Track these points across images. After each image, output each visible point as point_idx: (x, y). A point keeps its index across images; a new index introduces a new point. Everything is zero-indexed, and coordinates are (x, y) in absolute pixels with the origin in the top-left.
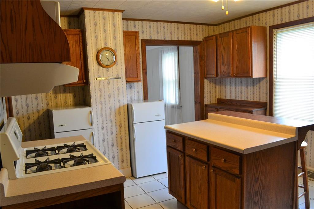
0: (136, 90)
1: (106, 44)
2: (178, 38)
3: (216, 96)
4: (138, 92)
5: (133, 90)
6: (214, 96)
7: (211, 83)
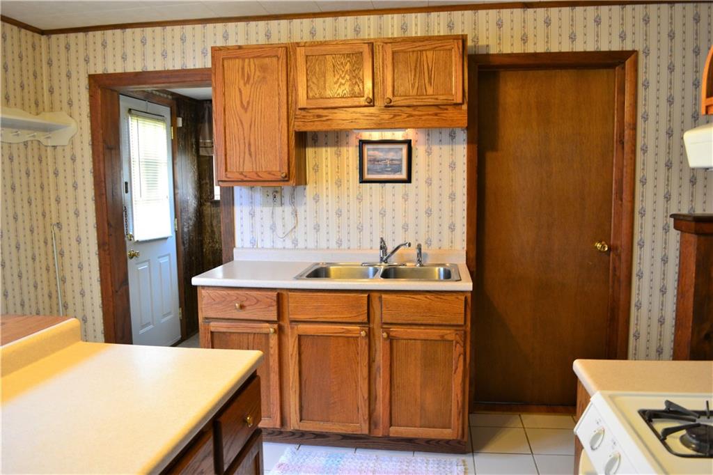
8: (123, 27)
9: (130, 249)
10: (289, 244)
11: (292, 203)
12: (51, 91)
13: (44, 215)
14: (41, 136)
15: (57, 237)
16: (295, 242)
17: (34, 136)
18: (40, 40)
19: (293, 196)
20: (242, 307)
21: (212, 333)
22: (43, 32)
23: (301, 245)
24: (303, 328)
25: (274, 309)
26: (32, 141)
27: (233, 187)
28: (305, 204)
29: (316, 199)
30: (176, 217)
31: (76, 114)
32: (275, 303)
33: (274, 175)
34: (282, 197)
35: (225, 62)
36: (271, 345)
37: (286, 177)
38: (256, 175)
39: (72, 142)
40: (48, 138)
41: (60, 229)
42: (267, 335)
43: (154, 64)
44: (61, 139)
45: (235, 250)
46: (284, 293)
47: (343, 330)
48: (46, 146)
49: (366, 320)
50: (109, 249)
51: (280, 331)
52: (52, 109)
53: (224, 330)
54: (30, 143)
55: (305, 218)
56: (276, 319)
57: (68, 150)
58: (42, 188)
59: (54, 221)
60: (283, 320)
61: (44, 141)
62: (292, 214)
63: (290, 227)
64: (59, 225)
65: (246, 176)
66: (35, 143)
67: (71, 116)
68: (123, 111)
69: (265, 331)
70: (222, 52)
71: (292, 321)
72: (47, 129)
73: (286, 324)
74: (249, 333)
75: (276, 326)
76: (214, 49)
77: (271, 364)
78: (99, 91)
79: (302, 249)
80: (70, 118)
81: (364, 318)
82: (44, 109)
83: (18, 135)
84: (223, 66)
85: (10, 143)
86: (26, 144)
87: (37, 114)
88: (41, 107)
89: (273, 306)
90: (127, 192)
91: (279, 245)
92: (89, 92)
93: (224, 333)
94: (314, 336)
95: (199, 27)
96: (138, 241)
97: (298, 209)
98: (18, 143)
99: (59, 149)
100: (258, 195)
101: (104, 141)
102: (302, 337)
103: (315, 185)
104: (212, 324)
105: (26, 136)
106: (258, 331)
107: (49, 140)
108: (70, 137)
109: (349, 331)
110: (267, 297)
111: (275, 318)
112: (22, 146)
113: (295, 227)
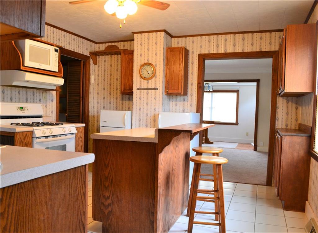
0: (189, 103)
1: (148, 60)
2: (243, 49)
3: (296, 120)
4: (191, 106)
5: (186, 103)
6: (293, 120)
7: (290, 103)
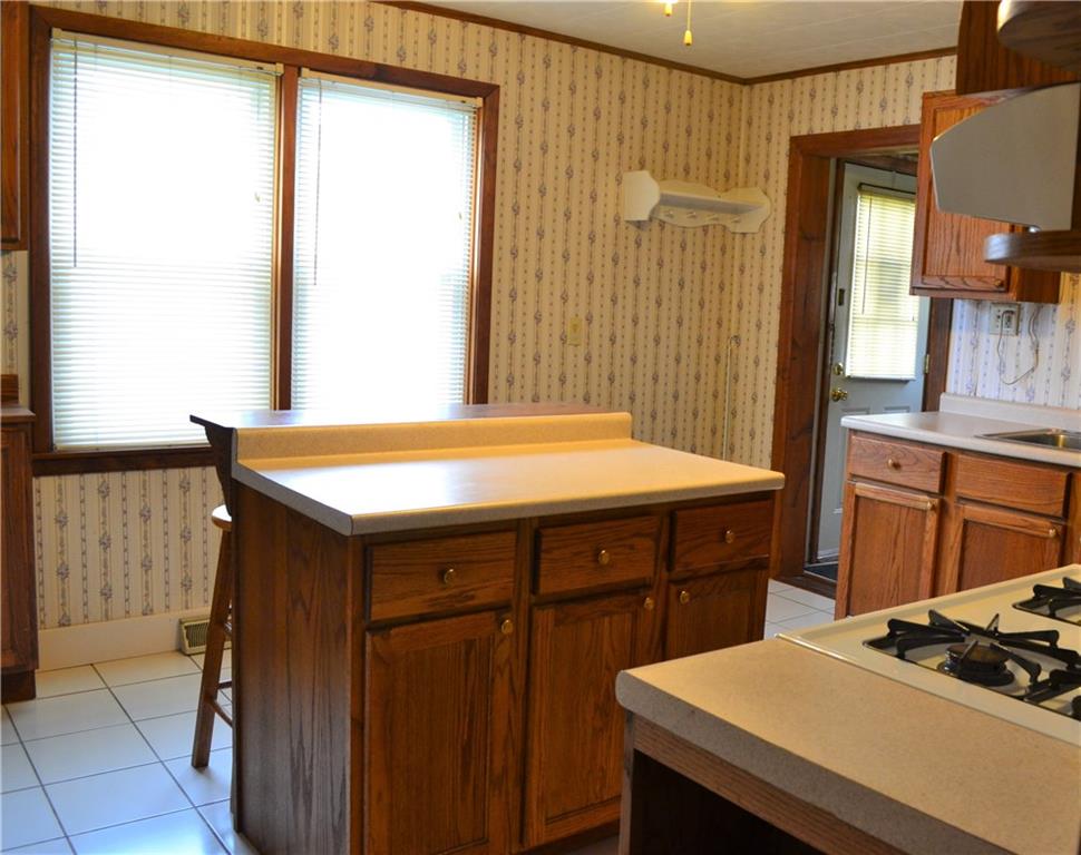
8: (837, 68)
9: (836, 387)
10: (1020, 396)
11: (1033, 331)
12: (748, 160)
13: (719, 324)
14: (728, 220)
15: (734, 356)
16: (1031, 393)
17: (717, 219)
18: (741, 92)
19: (1035, 320)
20: (896, 466)
21: (857, 497)
22: (748, 82)
23: (1040, 399)
24: (972, 511)
25: (936, 475)
26: (714, 226)
27: (952, 300)
28: (1053, 334)
29: (1071, 327)
30: (928, 352)
31: (771, 192)
32: (938, 467)
33: (985, 282)
34: (1019, 320)
35: (939, 115)
36: (927, 529)
37: (1001, 285)
38: (961, 282)
39: (763, 225)
40: (736, 222)
41: (738, 344)
42: (924, 512)
43: (871, 120)
44: (751, 224)
45: (942, 396)
46: (954, 453)
47: (1027, 524)
48: (734, 233)
49: (1060, 513)
50: (789, 378)
51: (942, 510)
52: (746, 184)
53: (871, 495)
54: (710, 228)
55: (1050, 357)
56: (937, 491)
57: (758, 237)
58: (722, 288)
59: (733, 333)
60: (948, 494)
61: (731, 227)
62: (1032, 348)
63: (1025, 368)
64: (737, 338)
65: (947, 283)
66: (719, 228)
67: (766, 193)
68: (848, 186)
69: (922, 506)
70: (934, 100)
71: (961, 498)
72: (736, 210)
73: (951, 501)
74: (901, 506)
75: (936, 501)
76: (927, 97)
77: (924, 555)
78: (801, 159)
79: (1039, 406)
80: (764, 197)
81: (1057, 509)
82: (737, 184)
83: (694, 217)
84: (935, 120)
85: (684, 227)
86: (705, 229)
87: (726, 190)
88: (732, 182)
89: (935, 471)
90: (841, 303)
91: (1008, 395)
92: (790, 160)
93: (872, 500)
94: (985, 525)
95: (931, 62)
96: (849, 377)
97: (1040, 340)
98: (695, 228)
99: (749, 237)
100: (989, 316)
101: (801, 228)
102: (970, 525)
103: (1070, 305)
104: (858, 484)
105: (706, 219)
106: (912, 504)
107: (738, 225)
108: (762, 221)
109: (1034, 526)
110: (930, 457)
111: (936, 489)
112: (700, 233)
113: (1033, 370)
